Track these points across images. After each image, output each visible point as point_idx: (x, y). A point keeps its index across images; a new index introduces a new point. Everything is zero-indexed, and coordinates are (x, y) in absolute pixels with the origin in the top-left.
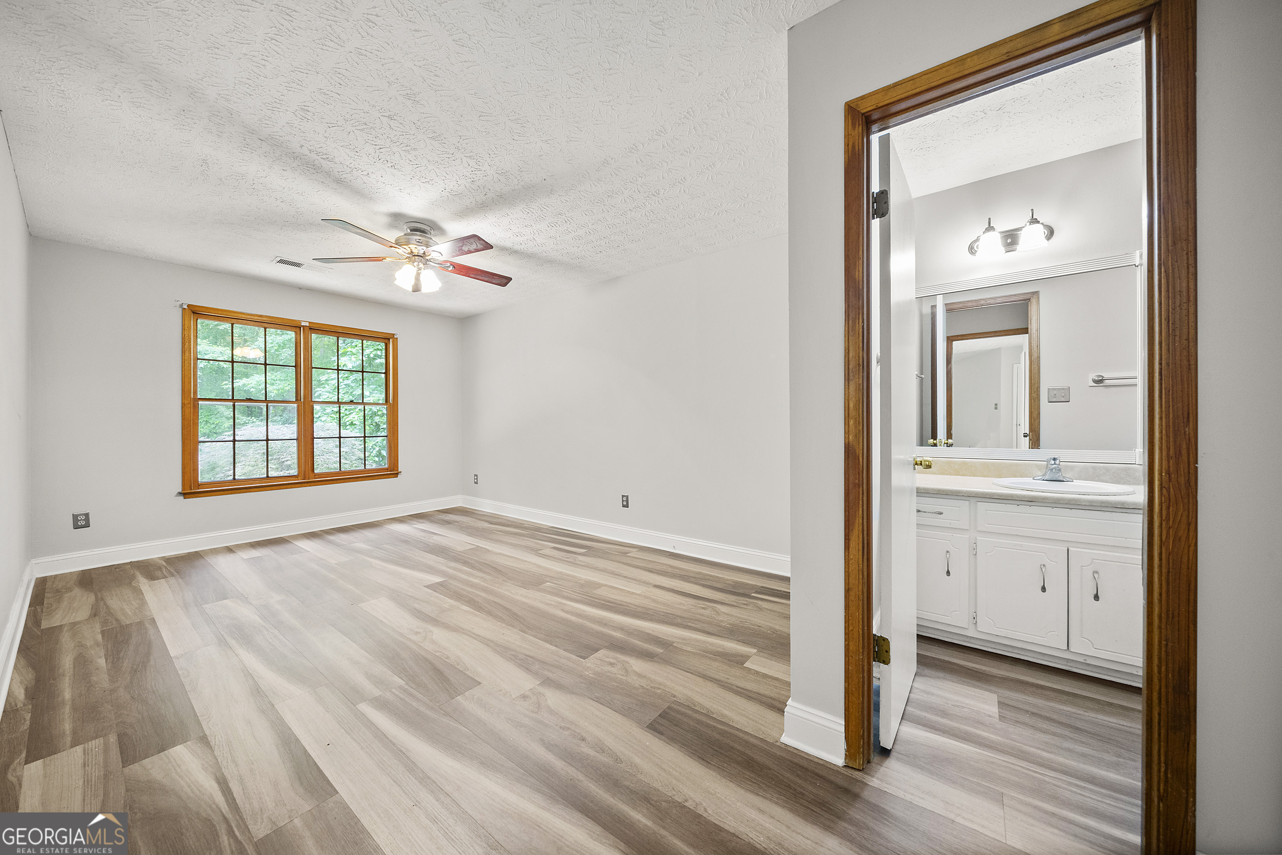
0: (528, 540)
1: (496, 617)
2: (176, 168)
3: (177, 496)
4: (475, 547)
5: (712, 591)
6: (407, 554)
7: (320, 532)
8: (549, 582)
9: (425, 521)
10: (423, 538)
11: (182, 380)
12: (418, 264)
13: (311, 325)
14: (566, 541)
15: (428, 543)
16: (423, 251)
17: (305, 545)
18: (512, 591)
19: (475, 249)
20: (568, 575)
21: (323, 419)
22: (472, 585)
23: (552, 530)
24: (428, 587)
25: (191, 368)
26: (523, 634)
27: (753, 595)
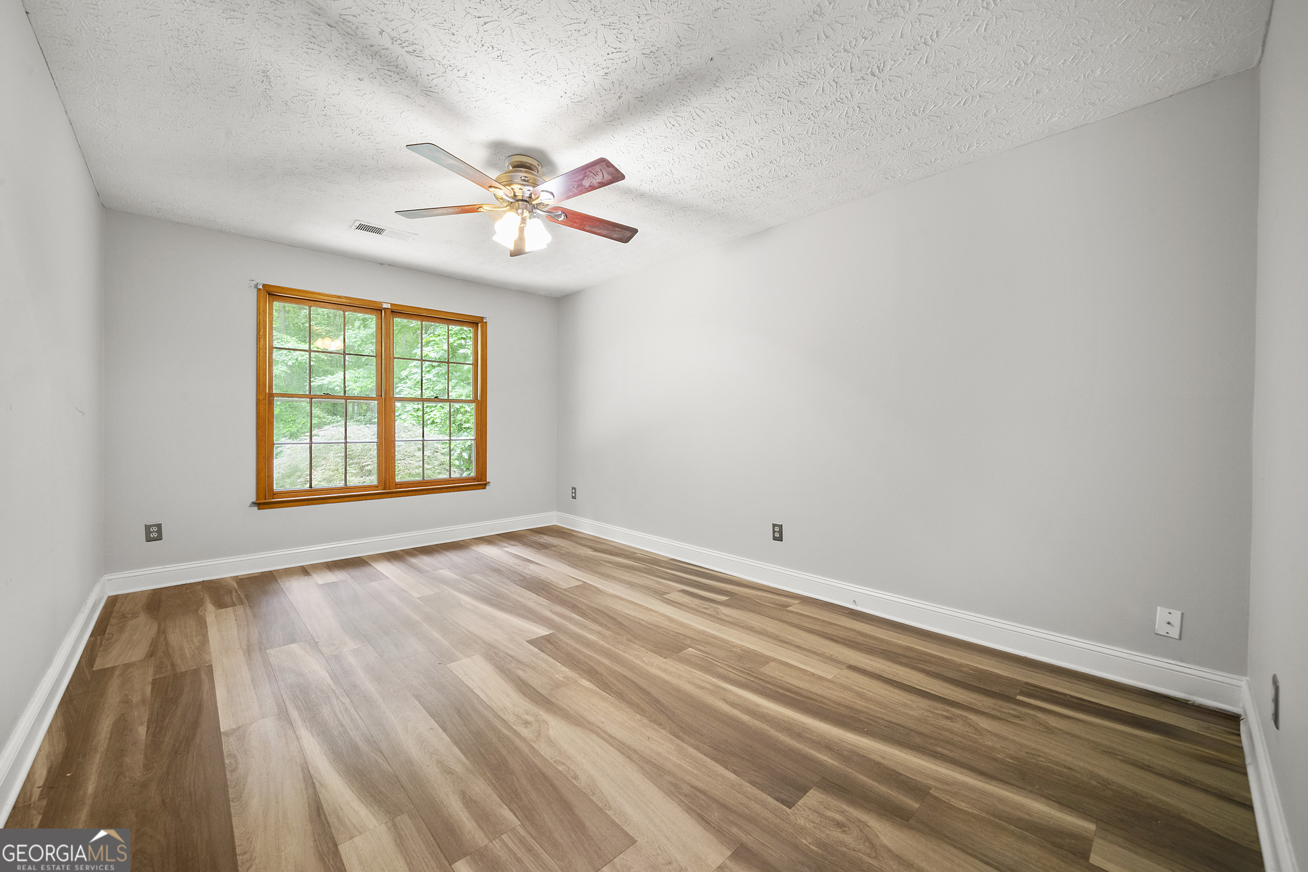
0: (645, 577)
1: (631, 704)
2: (234, 90)
3: (250, 506)
4: (581, 583)
5: (945, 685)
6: (501, 589)
7: (400, 552)
8: (691, 647)
9: (516, 543)
10: (518, 568)
11: (257, 373)
12: (523, 212)
13: (393, 308)
14: (699, 582)
15: (524, 575)
16: (529, 192)
17: (385, 568)
18: (645, 659)
19: (599, 183)
20: (716, 638)
21: (403, 417)
22: (589, 644)
23: (674, 564)
24: (531, 642)
25: (266, 358)
26: (678, 741)
27: (1019, 697)
